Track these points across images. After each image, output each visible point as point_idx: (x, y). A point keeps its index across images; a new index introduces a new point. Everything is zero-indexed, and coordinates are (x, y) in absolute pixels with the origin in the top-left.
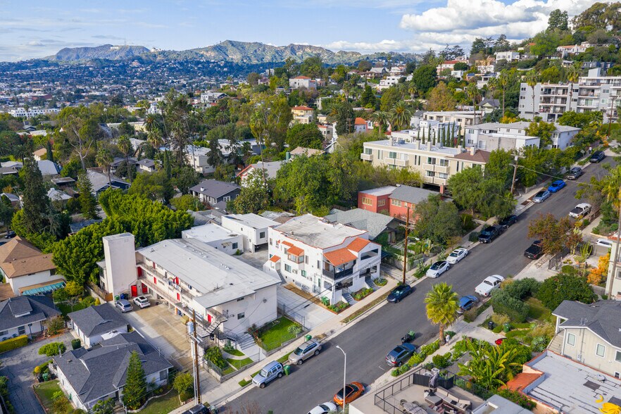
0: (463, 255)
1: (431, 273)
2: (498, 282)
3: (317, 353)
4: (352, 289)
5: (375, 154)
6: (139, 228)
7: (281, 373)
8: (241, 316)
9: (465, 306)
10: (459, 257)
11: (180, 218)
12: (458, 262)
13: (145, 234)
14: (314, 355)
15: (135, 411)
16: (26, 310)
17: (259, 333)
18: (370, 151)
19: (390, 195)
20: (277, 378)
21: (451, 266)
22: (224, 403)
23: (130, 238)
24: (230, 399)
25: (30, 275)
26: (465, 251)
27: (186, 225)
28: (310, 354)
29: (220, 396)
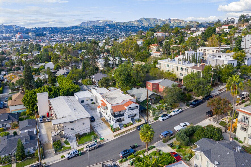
0: (178, 112)
1: (160, 119)
2: (185, 126)
3: (96, 148)
4: (123, 122)
5: (161, 65)
6: (55, 91)
7: (77, 154)
8: (72, 129)
9: (164, 135)
10: (176, 113)
11: (74, 88)
12: (175, 115)
14: (94, 149)
15: (19, 162)
16: (6, 118)
17: (79, 137)
18: (160, 64)
19: (159, 83)
20: (75, 156)
21: (171, 116)
22: (51, 164)
23: (46, 94)
24: (54, 163)
25: (16, 105)
26: (180, 110)
27: (76, 91)
28: (92, 148)
29: (51, 160)
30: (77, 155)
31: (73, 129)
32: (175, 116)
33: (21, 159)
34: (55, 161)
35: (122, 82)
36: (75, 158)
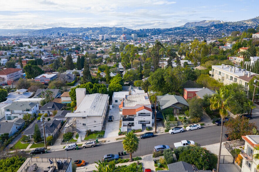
0: (196, 128)
3: (93, 146)
5: (215, 71)
9: (157, 149)
10: (192, 128)
11: (115, 87)
12: (190, 130)
13: (96, 90)
14: (91, 147)
15: (35, 143)
16: (51, 106)
20: (73, 149)
21: (185, 131)
22: (53, 151)
24: (56, 151)
26: (199, 126)
28: (89, 145)
29: (55, 148)
30: (74, 149)
31: (85, 125)
32: (189, 132)
33: (36, 141)
34: (58, 149)
35: (154, 87)
36: (72, 151)
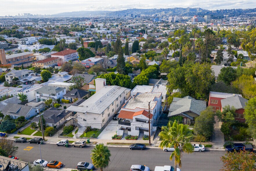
4: (129, 133)
8: (84, 120)
15: (40, 131)
16: (74, 93)
19: (223, 99)
23: (102, 81)
26: (202, 148)
28: (77, 145)
30: (64, 146)
34: (53, 142)
36: (62, 147)
